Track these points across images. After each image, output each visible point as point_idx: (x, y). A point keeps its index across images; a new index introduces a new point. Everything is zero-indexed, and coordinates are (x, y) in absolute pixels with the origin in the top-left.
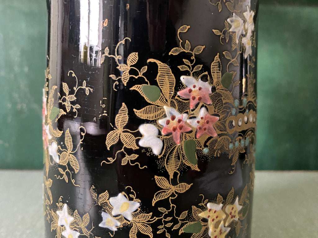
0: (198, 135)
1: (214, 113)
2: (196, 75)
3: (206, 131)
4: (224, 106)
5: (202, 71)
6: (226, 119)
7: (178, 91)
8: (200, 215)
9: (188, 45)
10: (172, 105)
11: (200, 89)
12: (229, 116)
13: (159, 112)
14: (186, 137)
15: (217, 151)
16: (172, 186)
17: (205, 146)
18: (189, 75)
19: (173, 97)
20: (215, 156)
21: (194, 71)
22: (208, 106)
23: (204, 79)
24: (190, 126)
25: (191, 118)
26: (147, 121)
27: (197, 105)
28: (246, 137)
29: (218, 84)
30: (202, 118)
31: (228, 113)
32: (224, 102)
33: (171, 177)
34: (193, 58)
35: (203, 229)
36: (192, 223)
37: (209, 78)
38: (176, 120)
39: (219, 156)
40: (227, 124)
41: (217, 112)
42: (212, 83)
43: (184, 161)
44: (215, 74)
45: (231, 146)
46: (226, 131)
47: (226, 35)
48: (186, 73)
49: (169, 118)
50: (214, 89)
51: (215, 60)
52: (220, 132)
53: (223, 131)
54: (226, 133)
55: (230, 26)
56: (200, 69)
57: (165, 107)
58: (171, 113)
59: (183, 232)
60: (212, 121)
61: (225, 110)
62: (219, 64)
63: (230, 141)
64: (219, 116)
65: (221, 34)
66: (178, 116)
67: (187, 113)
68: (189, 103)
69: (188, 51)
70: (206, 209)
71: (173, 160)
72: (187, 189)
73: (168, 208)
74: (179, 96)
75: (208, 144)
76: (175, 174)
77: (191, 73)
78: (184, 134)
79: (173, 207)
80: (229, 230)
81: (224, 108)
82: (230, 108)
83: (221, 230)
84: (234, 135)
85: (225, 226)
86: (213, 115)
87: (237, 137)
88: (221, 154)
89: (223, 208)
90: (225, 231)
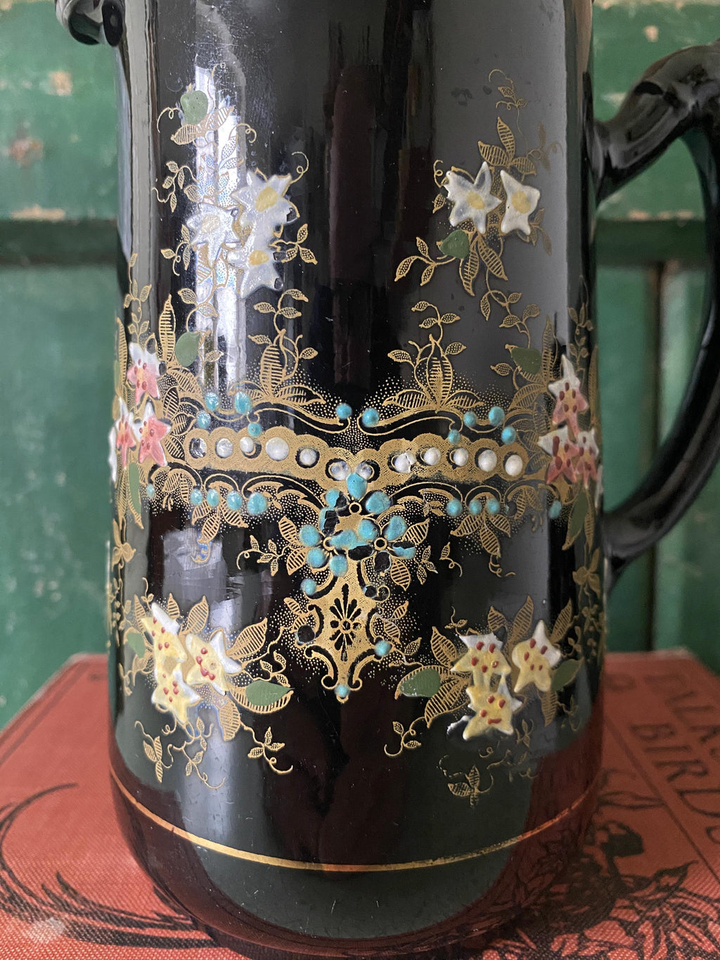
0: (142, 458)
1: (163, 417)
2: (143, 340)
3: (150, 451)
4: (180, 403)
5: (148, 333)
6: (184, 433)
7: (128, 370)
8: (142, 620)
9: (135, 287)
10: (124, 396)
11: (145, 366)
12: (192, 428)
14: (130, 457)
15: (167, 496)
16: (121, 543)
17: (150, 480)
18: (136, 340)
20: (164, 506)
21: (140, 333)
22: (154, 401)
23: (151, 346)
24: (135, 438)
25: (136, 422)
27: (142, 399)
28: (251, 489)
29: (169, 358)
30: (146, 425)
31: (190, 420)
32: (181, 395)
34: (140, 309)
37: (156, 344)
39: (170, 509)
40: (186, 446)
41: (168, 416)
42: (160, 355)
44: (166, 337)
45: (196, 494)
46: (184, 459)
47: (184, 254)
48: (134, 338)
49: (121, 418)
50: (163, 368)
51: (165, 309)
52: (173, 460)
53: (177, 458)
54: (183, 463)
56: (146, 329)
58: (122, 410)
60: (160, 434)
61: (183, 412)
62: (172, 317)
63: (195, 484)
64: (172, 425)
65: (174, 255)
66: (126, 416)
67: (133, 411)
68: (135, 394)
69: (136, 299)
70: (151, 614)
71: (121, 496)
74: (128, 379)
75: (153, 478)
77: (138, 338)
78: (129, 450)
80: (195, 698)
81: (181, 408)
82: (194, 412)
83: (175, 685)
84: (205, 472)
85: (185, 682)
86: (161, 420)
87: (213, 480)
88: (174, 506)
89: (180, 633)
90: (186, 695)
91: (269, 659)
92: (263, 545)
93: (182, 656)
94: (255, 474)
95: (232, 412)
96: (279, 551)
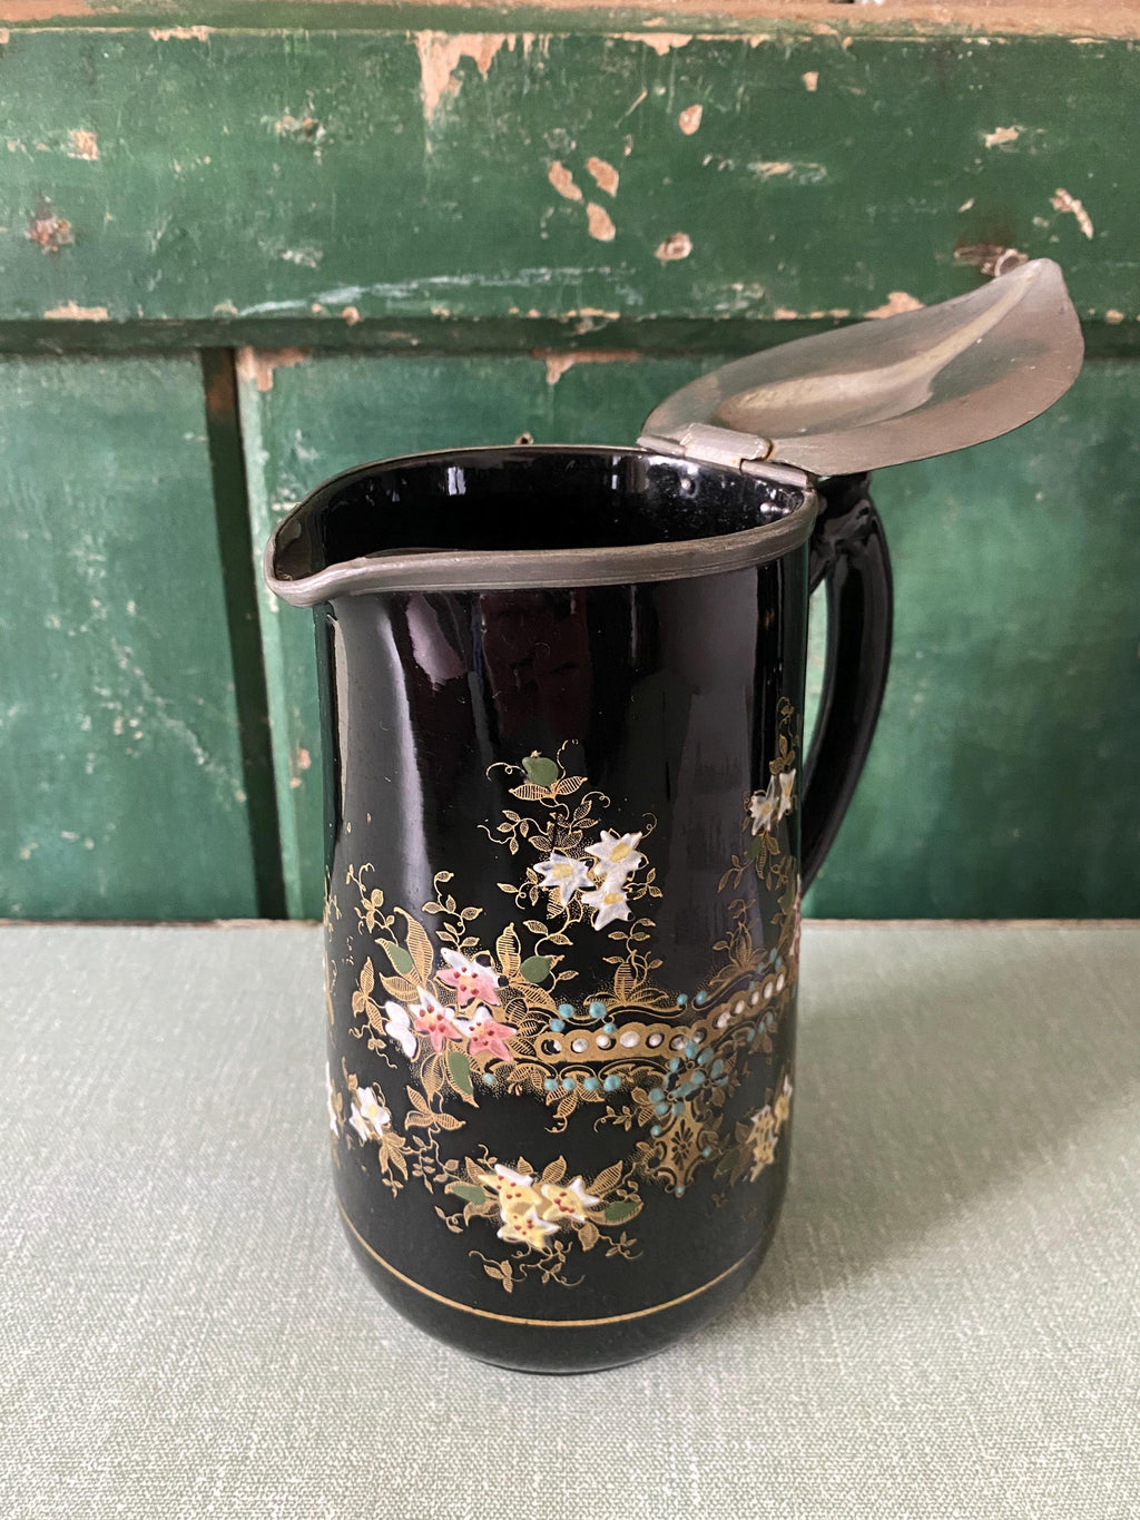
0: (474, 1050)
1: (505, 1021)
2: (467, 951)
3: (488, 1047)
4: (528, 1012)
5: (478, 948)
6: (534, 1036)
7: (438, 969)
8: (480, 1177)
9: (450, 902)
10: (430, 989)
11: (475, 976)
12: (544, 1032)
13: (410, 992)
14: (451, 1047)
15: (513, 1084)
16: (431, 1112)
17: (487, 1070)
18: (455, 949)
19: (431, 977)
20: (510, 1092)
21: (463, 945)
22: (491, 1007)
23: (483, 961)
24: (459, 1032)
25: (459, 1018)
26: (396, 1001)
27: (470, 1001)
28: (607, 1073)
29: (512, 974)
30: (479, 1025)
31: (540, 1026)
32: (529, 1005)
33: (430, 1098)
34: (461, 924)
35: (490, 1203)
36: (467, 1184)
37: (492, 961)
38: (434, 1015)
39: (518, 1094)
40: (537, 1045)
41: (513, 1021)
42: (499, 968)
43: (449, 1082)
44: (507, 956)
45: (549, 1085)
46: (535, 1056)
47: (530, 893)
48: (451, 945)
49: (424, 1007)
50: (503, 981)
51: (506, 932)
52: (521, 1056)
53: (525, 1054)
54: (534, 1059)
55: (541, 878)
56: (475, 944)
57: (419, 988)
58: (427, 1000)
59: (452, 1191)
60: (502, 1035)
61: (533, 1019)
62: (515, 941)
63: (548, 1074)
64: (517, 1029)
65: (517, 891)
66: (438, 1009)
67: (453, 1008)
68: (456, 994)
69: (453, 913)
70: (494, 1173)
71: (431, 1074)
72: (456, 1127)
73: (427, 1143)
74: (438, 978)
75: (492, 1068)
76: (436, 1097)
77: (459, 947)
78: (448, 1040)
79: (434, 1146)
80: (554, 1228)
81: (530, 1016)
82: (547, 1019)
83: (530, 1222)
84: (560, 1066)
85: (541, 1218)
86: (503, 1024)
87: (569, 1071)
88: (524, 1093)
89: (534, 1185)
90: (543, 1227)
91: (626, 1187)
92: (618, 1111)
93: (537, 1201)
94: (610, 1062)
95: (588, 1018)
96: (632, 1112)
